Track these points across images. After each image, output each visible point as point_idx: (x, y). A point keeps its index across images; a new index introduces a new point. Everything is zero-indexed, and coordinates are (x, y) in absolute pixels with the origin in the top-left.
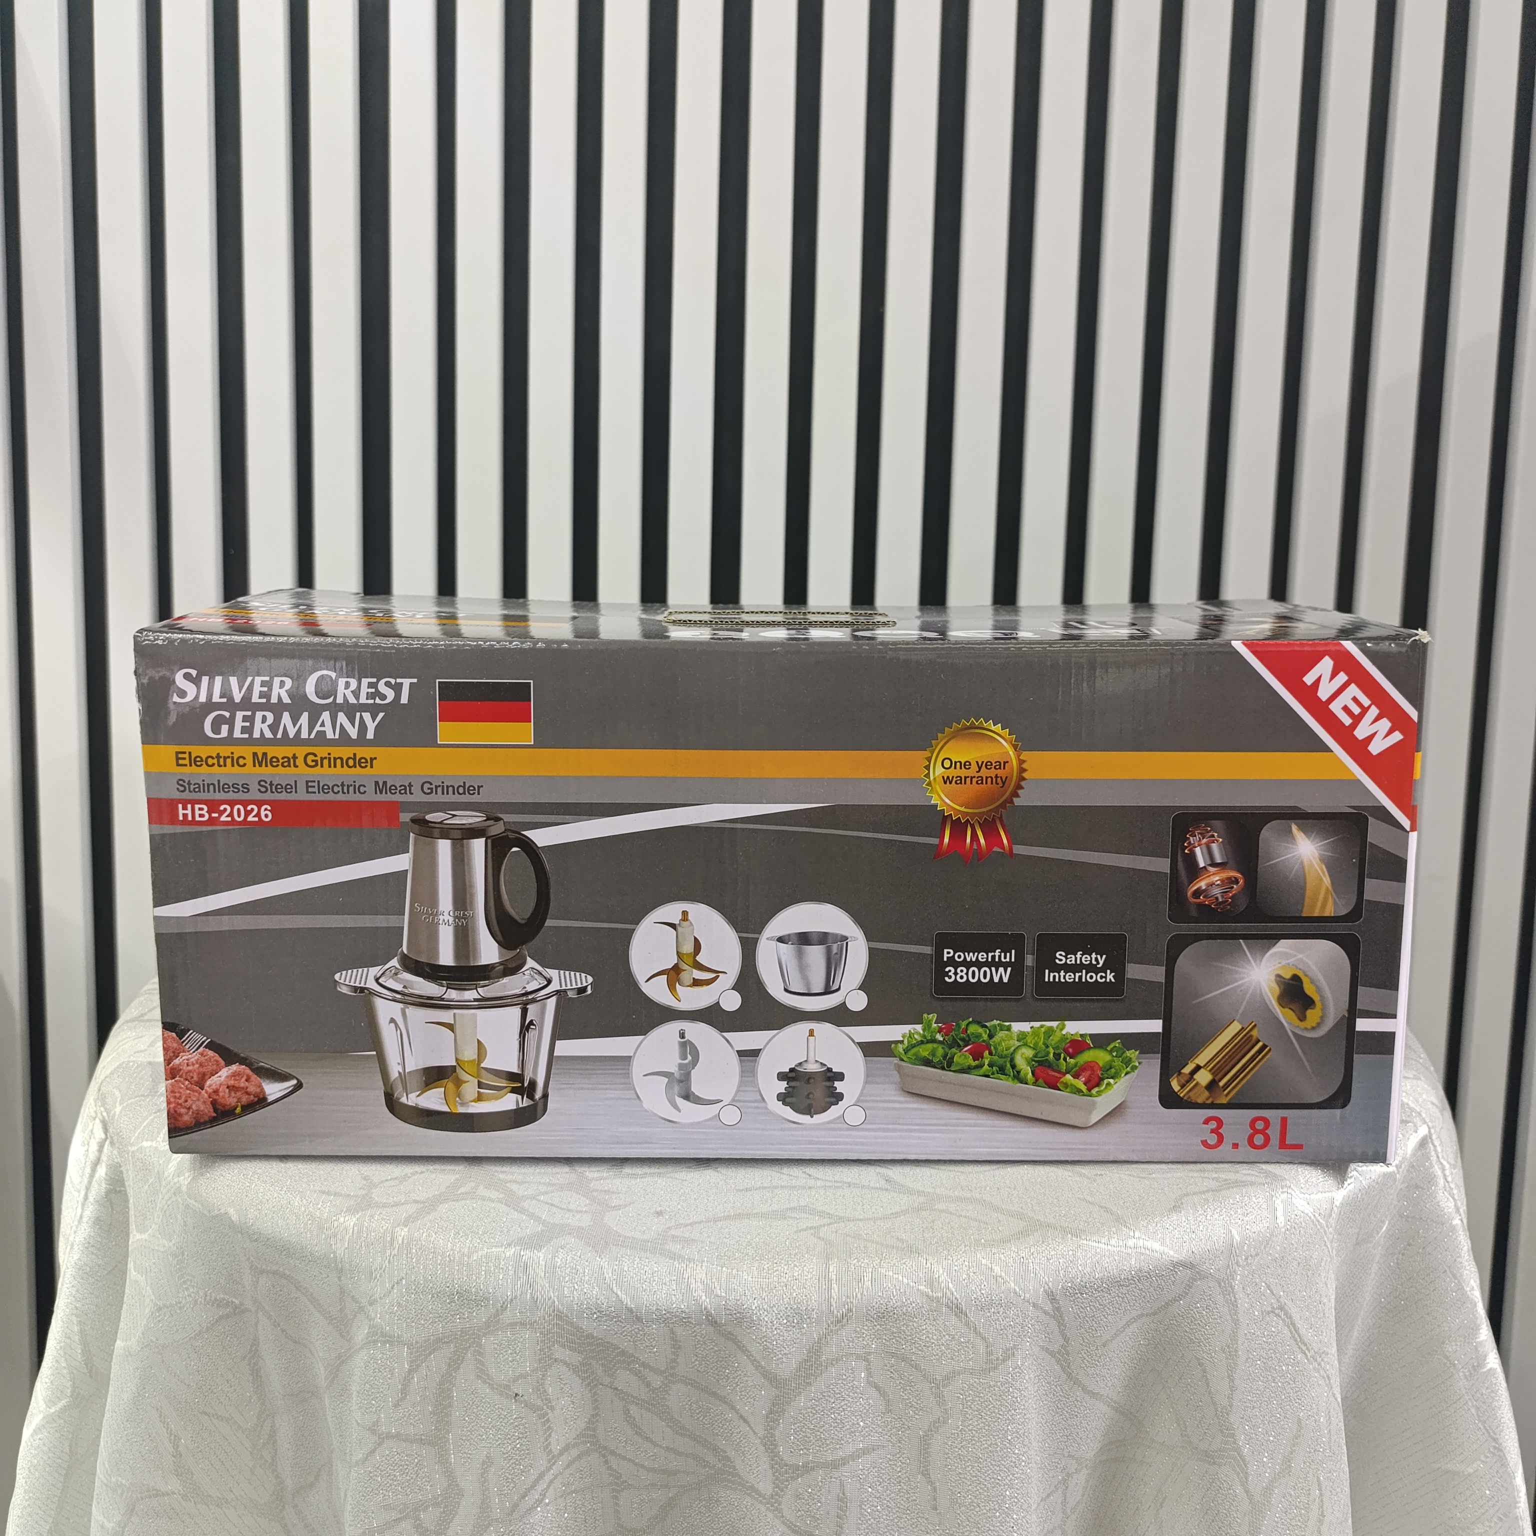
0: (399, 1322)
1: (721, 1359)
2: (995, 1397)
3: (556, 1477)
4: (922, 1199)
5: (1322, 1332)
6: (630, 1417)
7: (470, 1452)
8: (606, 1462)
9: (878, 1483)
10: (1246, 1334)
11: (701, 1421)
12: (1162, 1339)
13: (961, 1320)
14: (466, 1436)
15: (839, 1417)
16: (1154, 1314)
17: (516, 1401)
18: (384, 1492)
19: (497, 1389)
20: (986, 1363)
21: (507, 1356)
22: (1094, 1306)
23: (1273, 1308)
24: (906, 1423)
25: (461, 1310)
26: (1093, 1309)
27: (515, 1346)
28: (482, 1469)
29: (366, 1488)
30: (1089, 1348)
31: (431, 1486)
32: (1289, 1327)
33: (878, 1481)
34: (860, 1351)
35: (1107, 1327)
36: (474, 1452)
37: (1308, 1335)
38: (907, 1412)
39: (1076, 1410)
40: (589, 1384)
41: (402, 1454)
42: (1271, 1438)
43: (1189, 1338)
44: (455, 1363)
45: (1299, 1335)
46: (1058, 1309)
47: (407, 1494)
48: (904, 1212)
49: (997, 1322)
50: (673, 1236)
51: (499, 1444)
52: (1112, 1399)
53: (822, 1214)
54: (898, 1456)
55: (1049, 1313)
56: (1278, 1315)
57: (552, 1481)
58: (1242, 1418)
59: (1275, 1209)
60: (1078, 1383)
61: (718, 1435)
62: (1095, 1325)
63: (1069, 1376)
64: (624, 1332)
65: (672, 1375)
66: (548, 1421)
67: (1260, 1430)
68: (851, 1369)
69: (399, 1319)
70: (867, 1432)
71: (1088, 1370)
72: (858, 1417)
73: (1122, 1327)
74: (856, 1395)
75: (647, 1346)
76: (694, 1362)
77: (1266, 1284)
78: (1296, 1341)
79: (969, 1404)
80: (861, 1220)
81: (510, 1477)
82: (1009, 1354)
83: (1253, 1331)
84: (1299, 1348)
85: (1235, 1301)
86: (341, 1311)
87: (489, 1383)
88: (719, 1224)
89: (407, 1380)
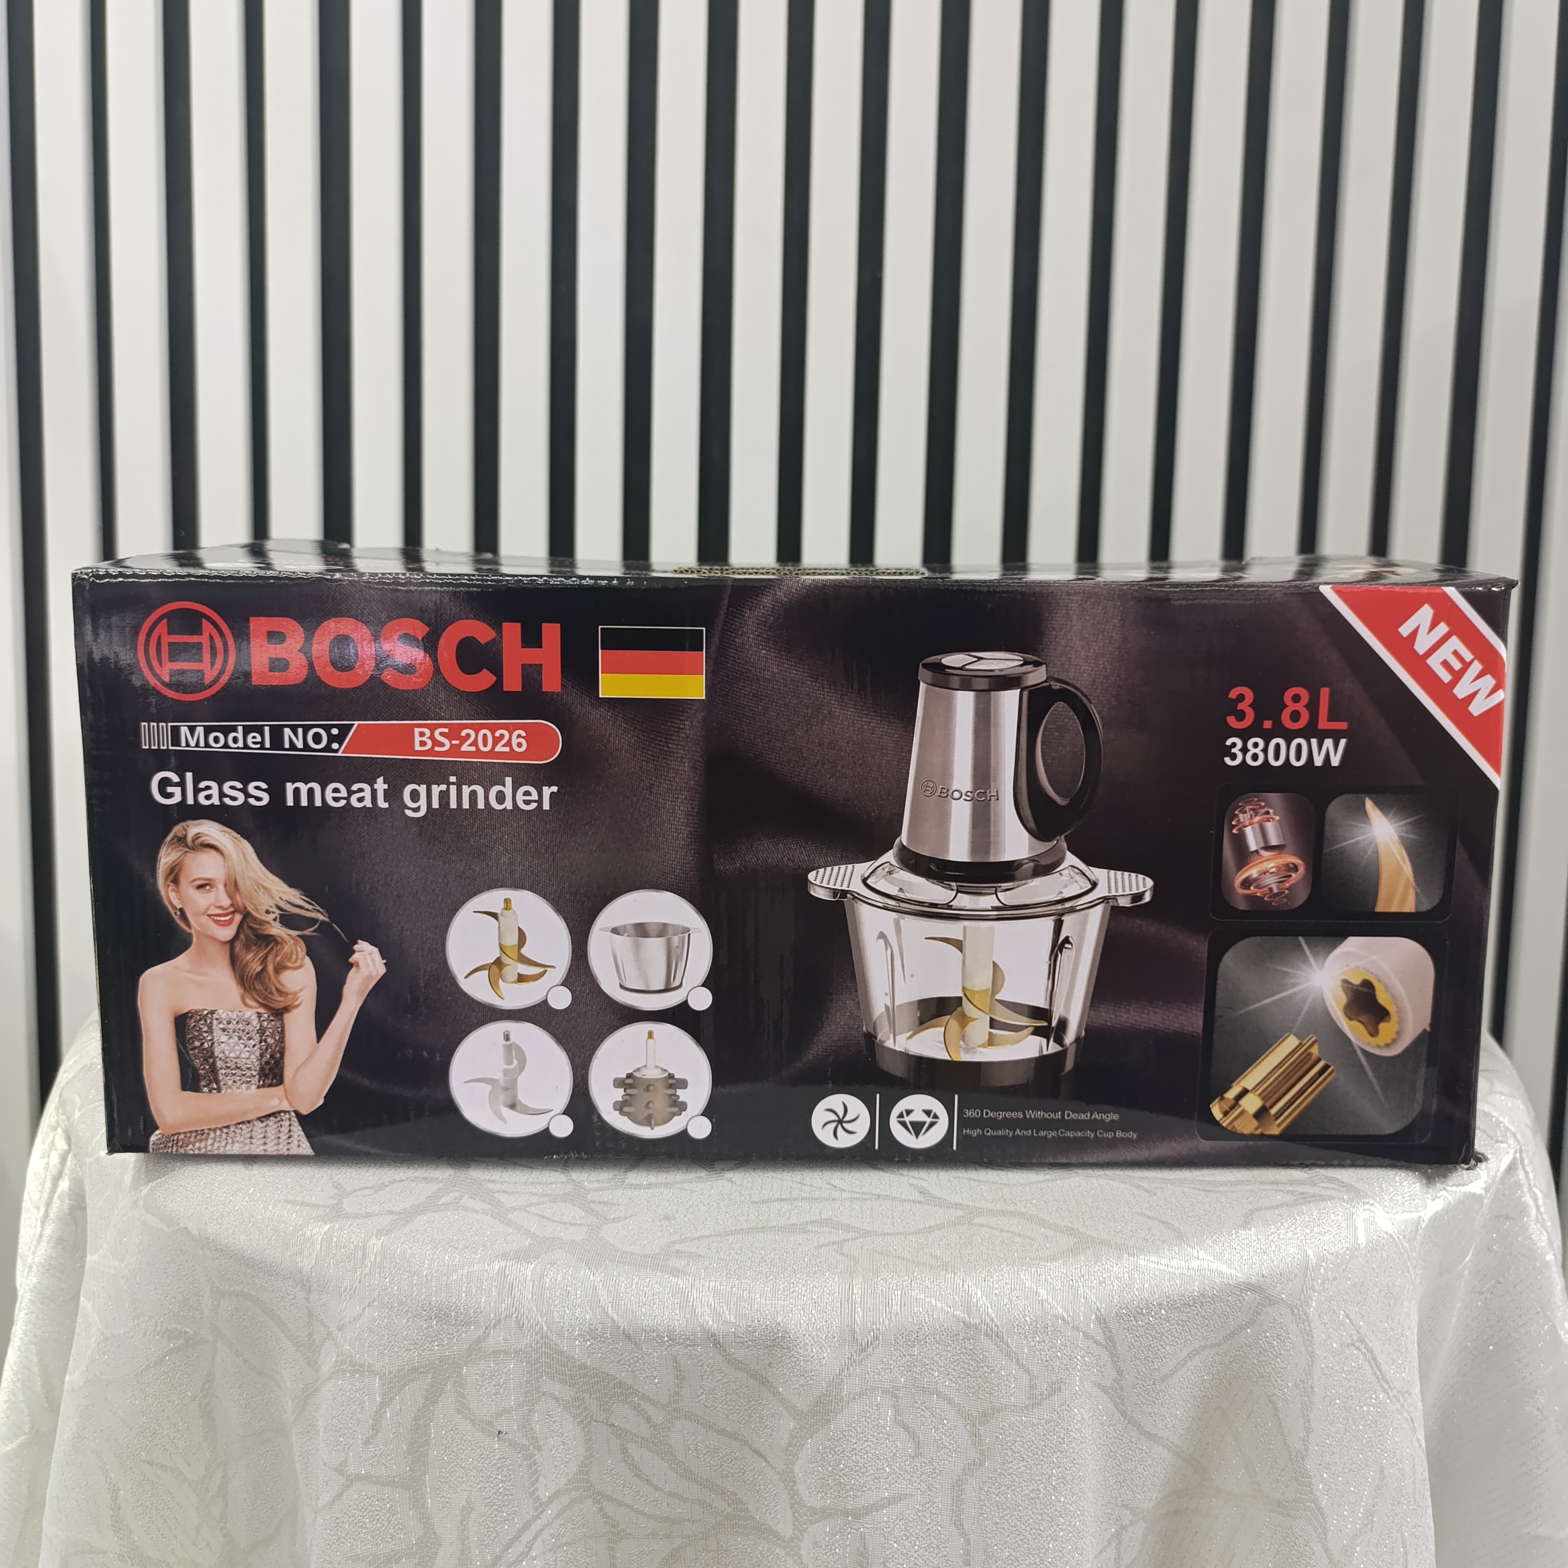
0: (371, 1349)
1: (731, 1392)
2: (1038, 1437)
3: (544, 1528)
4: (960, 1213)
5: (1404, 1368)
6: (629, 1456)
7: (449, 1496)
8: (601, 1509)
9: (905, 1538)
10: (1323, 1369)
11: (709, 1462)
12: (1228, 1372)
13: (1001, 1350)
14: (444, 1478)
15: (861, 1460)
16: (1219, 1345)
17: (499, 1439)
18: (352, 1541)
19: (479, 1425)
20: (1029, 1398)
21: (489, 1389)
22: (1150, 1334)
23: (1353, 1340)
24: (938, 1467)
25: (440, 1336)
26: (1149, 1337)
27: (499, 1377)
28: (462, 1515)
29: (332, 1536)
30: (1146, 1382)
31: (405, 1534)
32: (1370, 1362)
33: (905, 1535)
34: (887, 1386)
35: (1166, 1358)
36: (453, 1496)
37: (1390, 1372)
38: (939, 1454)
39: (1130, 1453)
40: (581, 1422)
41: (373, 1499)
42: (1352, 1489)
43: (1258, 1371)
44: (432, 1397)
45: (1381, 1371)
46: (1110, 1338)
47: (377, 1544)
48: (939, 1227)
49: (1043, 1353)
50: (678, 1251)
51: (481, 1488)
52: (1172, 1443)
53: (847, 1227)
54: (928, 1505)
55: (1101, 1343)
56: (1358, 1348)
57: (539, 1532)
58: (1320, 1465)
59: (1356, 1228)
60: (1132, 1422)
61: (728, 1477)
62: (1151, 1356)
63: (1124, 1414)
64: (621, 1360)
65: (675, 1410)
66: (535, 1463)
67: (1340, 1479)
68: (877, 1405)
69: (370, 1346)
70: (893, 1479)
71: (1144, 1407)
72: (884, 1461)
73: (1183, 1360)
74: (881, 1435)
75: (647, 1377)
76: (700, 1396)
77: (1345, 1312)
78: (1376, 1377)
79: (1009, 1444)
80: (890, 1234)
81: (491, 1525)
82: (1055, 1388)
83: (1331, 1365)
84: (1381, 1386)
85: (1311, 1331)
86: (310, 1335)
87: (471, 1419)
88: (730, 1238)
89: (379, 1415)
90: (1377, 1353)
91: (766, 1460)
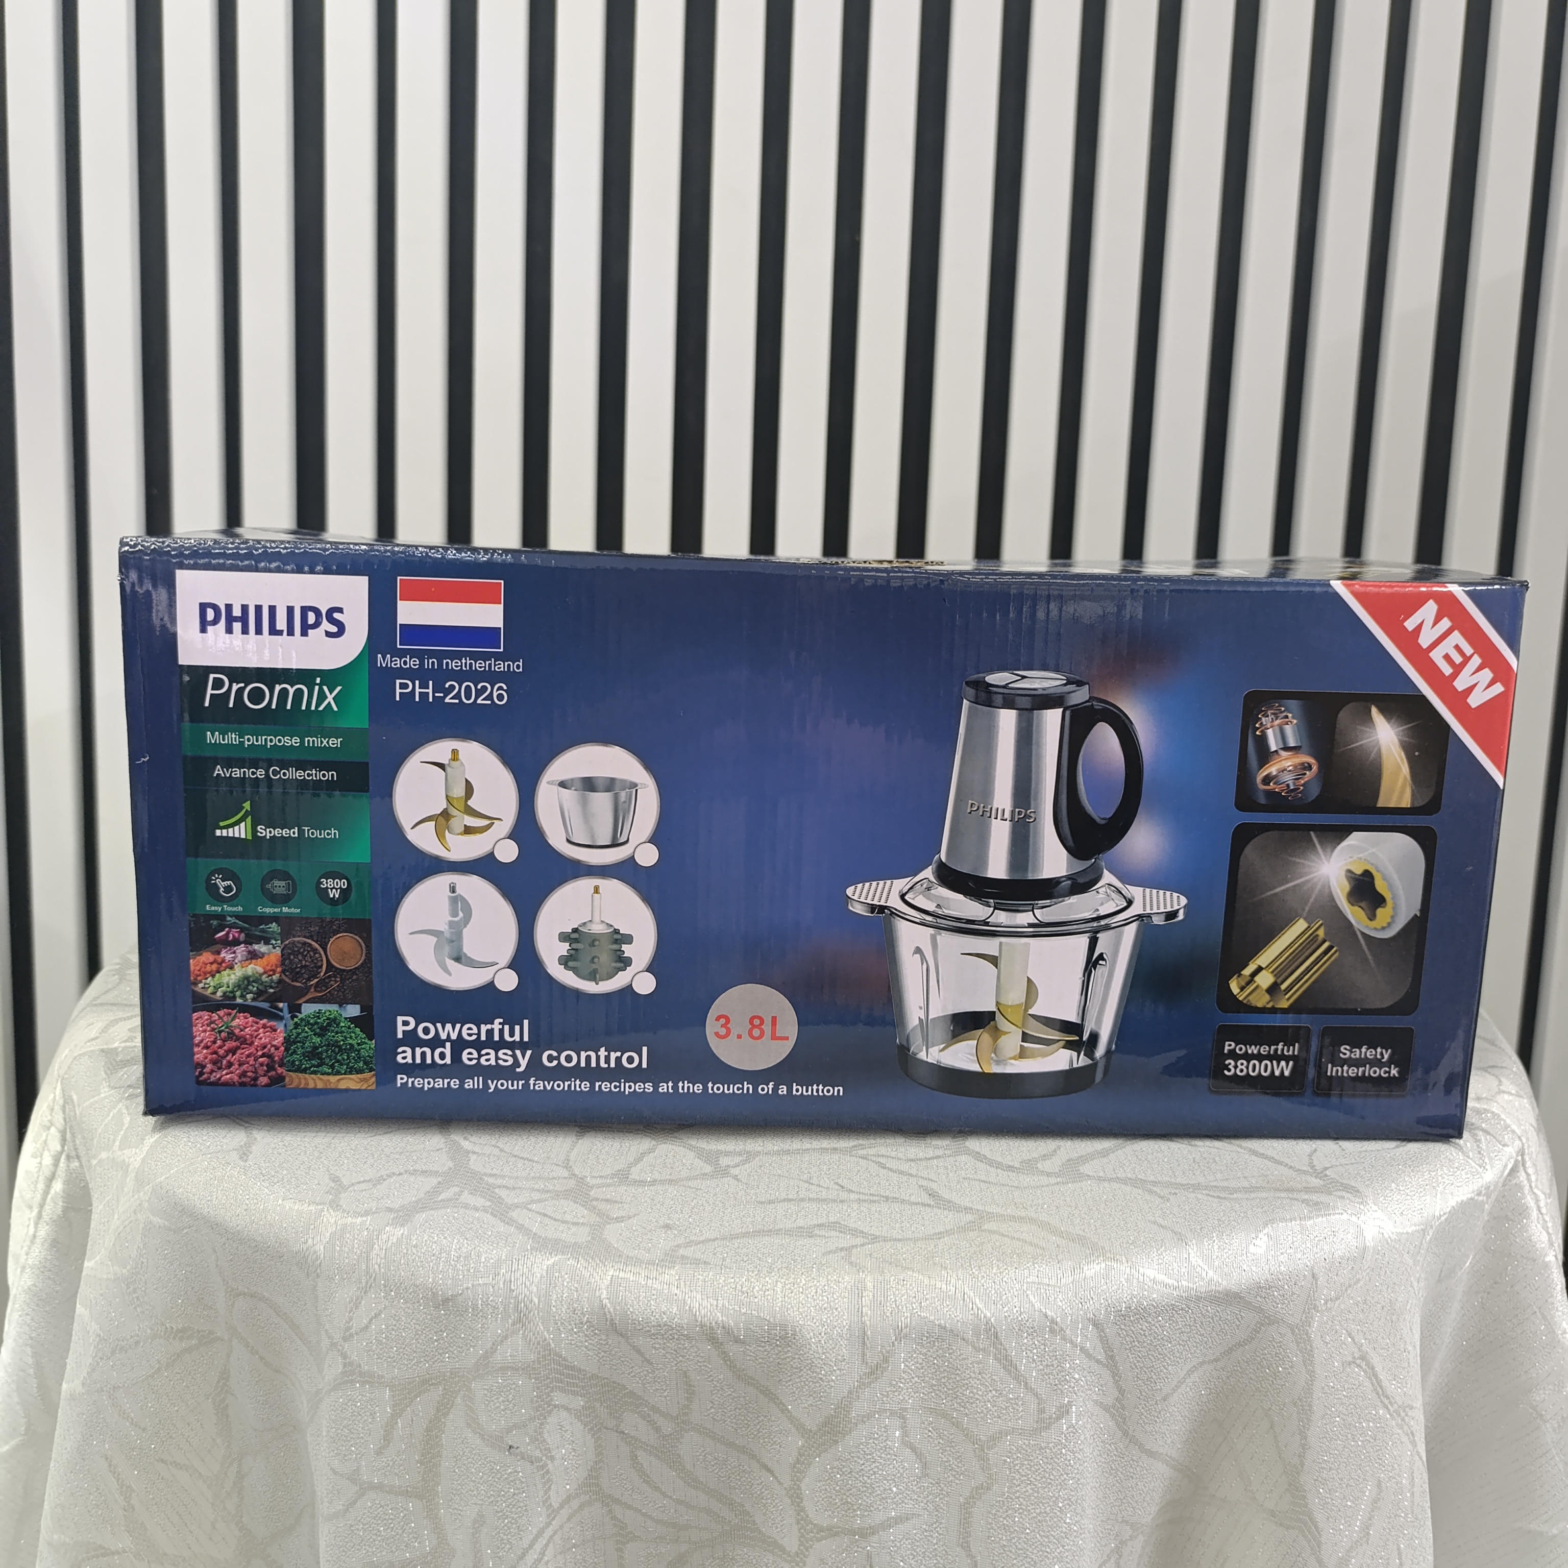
0: (379, 1361)
1: (739, 1406)
2: (1045, 1460)
3: (555, 1533)
4: (970, 1217)
5: (1406, 1384)
6: (637, 1463)
7: (460, 1508)
8: (610, 1511)
9: (911, 1557)
10: (1323, 1388)
11: (717, 1474)
12: (1225, 1387)
13: (1010, 1374)
14: (456, 1490)
15: (869, 1481)
16: (1217, 1360)
17: (510, 1453)
18: (367, 1548)
19: (488, 1440)
20: (1037, 1422)
21: (498, 1404)
22: (1152, 1355)
23: (1355, 1359)
24: (945, 1489)
25: (450, 1349)
26: (1151, 1357)
27: (507, 1393)
28: (474, 1528)
29: (347, 1542)
30: (1148, 1403)
31: (419, 1543)
32: (1370, 1379)
33: (912, 1554)
34: (896, 1407)
35: (1168, 1379)
36: (465, 1508)
37: (1391, 1388)
38: (946, 1476)
39: (1132, 1470)
40: (592, 1429)
41: (386, 1507)
44: (443, 1408)
45: (1381, 1387)
47: (392, 1551)
48: (948, 1233)
49: (1051, 1377)
51: (492, 1502)
52: (1170, 1457)
53: (855, 1232)
54: (935, 1526)
56: (1361, 1367)
57: (551, 1537)
58: (1316, 1480)
60: (1134, 1441)
61: (736, 1488)
62: (1154, 1377)
63: (1126, 1433)
64: (632, 1372)
65: (683, 1422)
66: (548, 1472)
68: (885, 1427)
69: (379, 1358)
70: (900, 1499)
71: (1146, 1427)
72: (891, 1482)
74: (889, 1456)
75: (657, 1389)
76: (709, 1410)
77: (1348, 1332)
78: (1378, 1394)
79: (1017, 1468)
80: (899, 1240)
81: (505, 1537)
82: (1064, 1411)
83: (1332, 1384)
84: (1382, 1402)
85: (1312, 1351)
87: (480, 1434)
88: (736, 1242)
89: (390, 1426)
90: (1378, 1369)
91: (773, 1475)
